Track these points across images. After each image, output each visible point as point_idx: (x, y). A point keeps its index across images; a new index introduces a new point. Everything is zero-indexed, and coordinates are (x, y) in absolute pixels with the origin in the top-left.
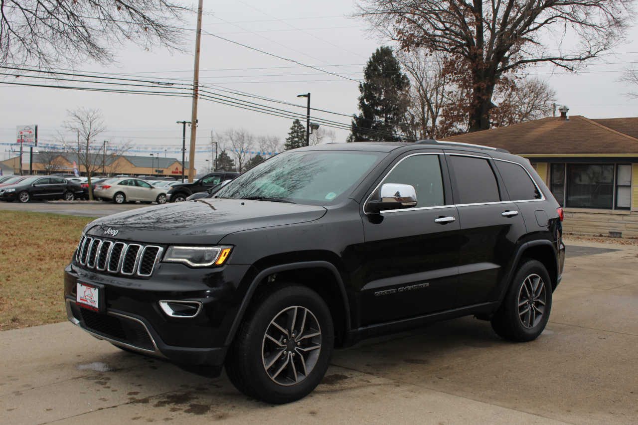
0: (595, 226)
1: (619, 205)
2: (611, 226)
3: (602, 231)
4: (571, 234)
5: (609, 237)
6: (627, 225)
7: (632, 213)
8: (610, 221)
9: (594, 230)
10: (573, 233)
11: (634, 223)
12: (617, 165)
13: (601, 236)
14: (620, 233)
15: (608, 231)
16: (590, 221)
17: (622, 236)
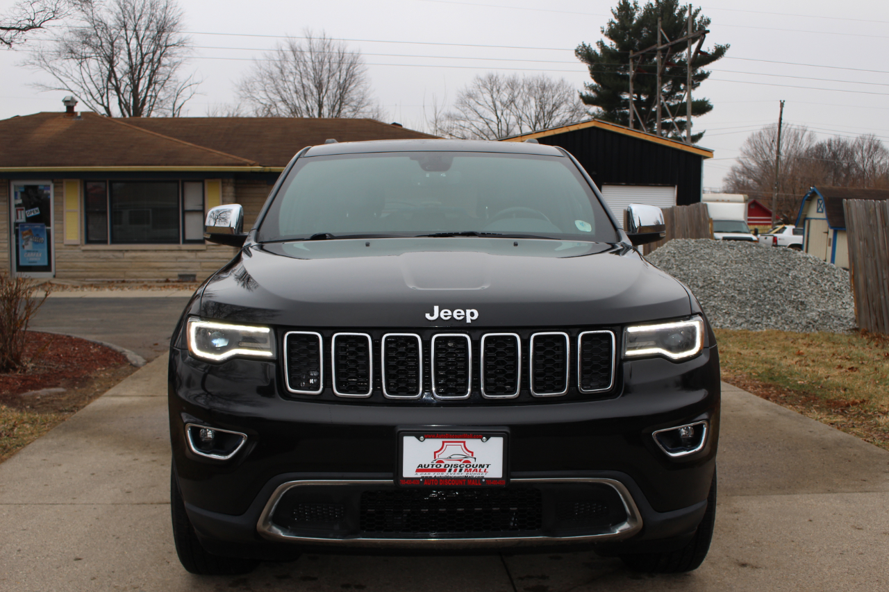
0: (158, 268)
1: (188, 237)
2: (180, 267)
3: (169, 274)
4: (123, 282)
5: (178, 282)
6: (204, 264)
7: (208, 247)
8: (179, 260)
9: (157, 273)
10: (127, 280)
11: (212, 260)
12: (183, 182)
13: (167, 281)
14: (194, 276)
15: (176, 274)
16: (150, 262)
17: (197, 279)
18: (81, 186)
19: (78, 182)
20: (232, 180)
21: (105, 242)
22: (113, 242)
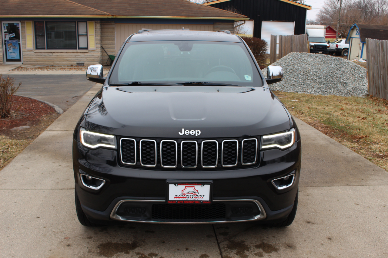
0: (68, 60)
1: (80, 46)
2: (77, 60)
3: (72, 63)
4: (53, 66)
5: (77, 66)
6: (87, 58)
7: (90, 51)
8: (76, 57)
9: (67, 62)
10: (54, 65)
11: (91, 57)
12: (78, 22)
13: (72, 66)
14: (83, 64)
15: (76, 63)
16: (64, 57)
17: (85, 65)
18: (33, 24)
19: (32, 22)
20: (99, 22)
21: (44, 49)
22: (48, 49)
